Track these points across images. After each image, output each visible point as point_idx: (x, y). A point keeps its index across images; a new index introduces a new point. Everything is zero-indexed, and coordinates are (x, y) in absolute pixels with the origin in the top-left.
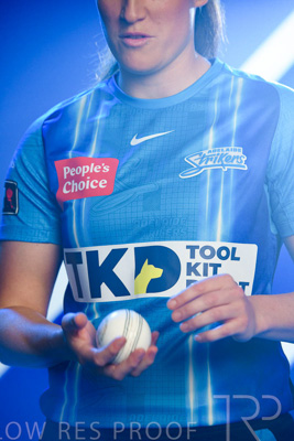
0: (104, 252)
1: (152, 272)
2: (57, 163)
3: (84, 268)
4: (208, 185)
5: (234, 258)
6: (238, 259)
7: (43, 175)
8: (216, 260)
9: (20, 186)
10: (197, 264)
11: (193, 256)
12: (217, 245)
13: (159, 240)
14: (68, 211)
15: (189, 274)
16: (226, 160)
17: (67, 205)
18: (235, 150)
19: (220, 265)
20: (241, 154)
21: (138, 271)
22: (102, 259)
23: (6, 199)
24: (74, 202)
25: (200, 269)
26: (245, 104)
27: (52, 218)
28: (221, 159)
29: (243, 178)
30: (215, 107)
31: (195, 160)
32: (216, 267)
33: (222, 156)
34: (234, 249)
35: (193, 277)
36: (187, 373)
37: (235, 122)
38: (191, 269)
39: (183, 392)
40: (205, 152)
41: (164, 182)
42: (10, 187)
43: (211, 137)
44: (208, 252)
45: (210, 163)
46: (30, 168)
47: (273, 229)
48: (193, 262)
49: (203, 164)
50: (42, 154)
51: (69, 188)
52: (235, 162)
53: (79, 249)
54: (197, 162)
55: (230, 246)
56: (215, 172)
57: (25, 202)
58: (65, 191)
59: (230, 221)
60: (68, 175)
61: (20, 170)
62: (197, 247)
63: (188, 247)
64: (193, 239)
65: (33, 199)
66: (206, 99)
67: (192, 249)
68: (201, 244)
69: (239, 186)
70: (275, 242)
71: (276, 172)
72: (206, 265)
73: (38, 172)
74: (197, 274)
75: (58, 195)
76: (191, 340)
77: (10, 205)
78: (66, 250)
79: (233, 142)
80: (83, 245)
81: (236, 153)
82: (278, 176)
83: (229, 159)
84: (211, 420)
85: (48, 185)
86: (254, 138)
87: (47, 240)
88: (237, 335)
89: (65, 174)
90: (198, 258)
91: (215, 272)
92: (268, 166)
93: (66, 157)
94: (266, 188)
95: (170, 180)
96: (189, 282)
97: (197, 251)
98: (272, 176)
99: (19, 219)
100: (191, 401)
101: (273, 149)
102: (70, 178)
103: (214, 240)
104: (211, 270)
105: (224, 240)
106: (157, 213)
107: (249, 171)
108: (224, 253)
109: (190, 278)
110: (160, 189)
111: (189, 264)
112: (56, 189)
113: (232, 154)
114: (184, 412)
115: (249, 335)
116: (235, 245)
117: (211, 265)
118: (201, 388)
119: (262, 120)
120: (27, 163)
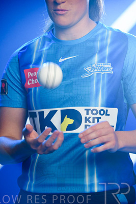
0: (46, 112)
1: (69, 121)
2: (25, 71)
3: (37, 119)
4: (95, 81)
5: (107, 115)
6: (109, 115)
7: (19, 76)
8: (98, 115)
9: (8, 81)
10: (90, 118)
11: (87, 114)
12: (99, 109)
13: (72, 106)
14: (30, 93)
15: (86, 122)
16: (103, 69)
17: (30, 90)
18: (107, 64)
19: (100, 118)
20: (110, 66)
21: (62, 121)
22: (45, 115)
23: (2, 87)
24: (33, 89)
25: (91, 120)
26: (112, 43)
27: (23, 96)
28: (101, 69)
29: (111, 77)
30: (98, 44)
31: (89, 69)
32: (98, 119)
33: (101, 67)
34: (107, 110)
35: (88, 123)
36: (85, 168)
37: (107, 51)
38: (87, 120)
39: (83, 177)
40: (94, 65)
41: (74, 79)
42: (4, 82)
43: (96, 58)
44: (95, 112)
45: (96, 70)
46: (13, 73)
47: (125, 101)
48: (88, 116)
49: (92, 71)
50: (18, 67)
51: (30, 82)
52: (107, 70)
53: (35, 111)
54: (90, 70)
55: (105, 109)
56: (98, 75)
57: (10, 89)
58: (29, 84)
59: (105, 98)
60: (30, 76)
61: (8, 74)
62: (90, 110)
63: (85, 110)
64: (88, 106)
65: (14, 87)
66: (94, 41)
67: (87, 110)
68: (92, 108)
69: (109, 82)
70: (126, 107)
71: (127, 75)
72: (94, 118)
73: (16, 75)
74: (90, 122)
75: (25, 85)
76: (87, 153)
77: (4, 91)
78: (29, 111)
79: (106, 61)
80: (37, 109)
81: (107, 66)
82: (127, 76)
83: (104, 68)
84: (96, 190)
85: (21, 81)
86: (116, 59)
87: (21, 106)
88: (110, 150)
89: (29, 75)
90: (90, 115)
91: (98, 121)
92: (123, 72)
93: (29, 68)
94: (122, 82)
95: (77, 78)
96: (86, 126)
97: (90, 112)
98: (125, 76)
99: (8, 97)
100: (87, 181)
101: (125, 64)
102: (31, 78)
103: (97, 106)
104: (96, 120)
105: (102, 106)
106: (71, 94)
107: (114, 74)
108: (102, 112)
109: (86, 124)
110: (72, 82)
111: (86, 117)
112: (25, 83)
113: (106, 66)
114: (83, 186)
115: (116, 150)
116: (107, 108)
117: (96, 118)
118: (91, 175)
119: (120, 50)
120: (11, 71)
